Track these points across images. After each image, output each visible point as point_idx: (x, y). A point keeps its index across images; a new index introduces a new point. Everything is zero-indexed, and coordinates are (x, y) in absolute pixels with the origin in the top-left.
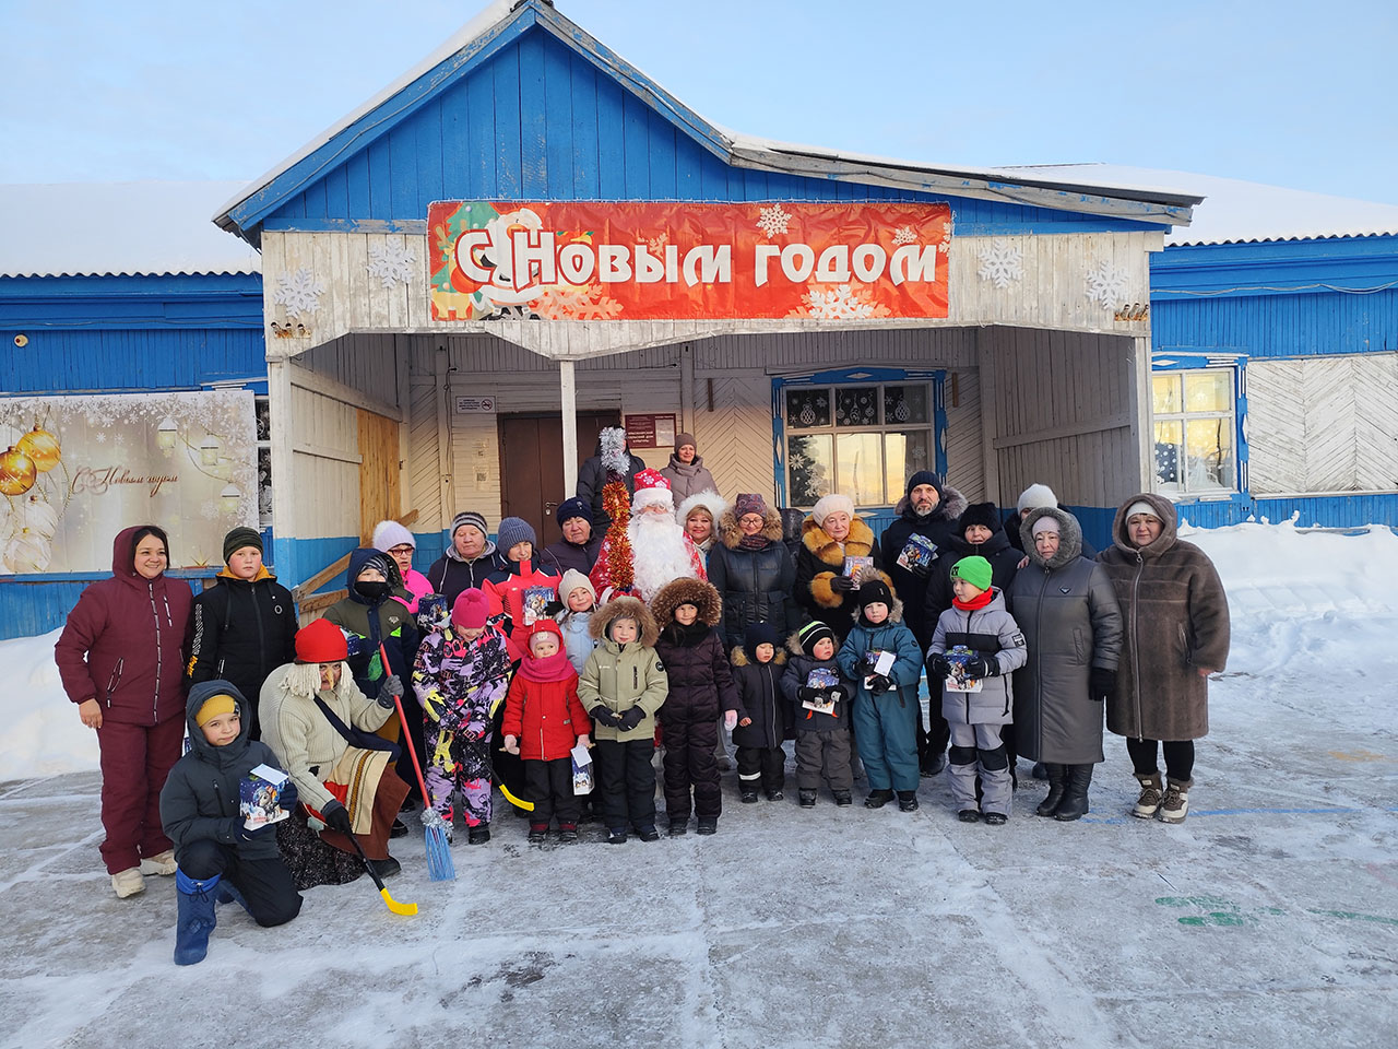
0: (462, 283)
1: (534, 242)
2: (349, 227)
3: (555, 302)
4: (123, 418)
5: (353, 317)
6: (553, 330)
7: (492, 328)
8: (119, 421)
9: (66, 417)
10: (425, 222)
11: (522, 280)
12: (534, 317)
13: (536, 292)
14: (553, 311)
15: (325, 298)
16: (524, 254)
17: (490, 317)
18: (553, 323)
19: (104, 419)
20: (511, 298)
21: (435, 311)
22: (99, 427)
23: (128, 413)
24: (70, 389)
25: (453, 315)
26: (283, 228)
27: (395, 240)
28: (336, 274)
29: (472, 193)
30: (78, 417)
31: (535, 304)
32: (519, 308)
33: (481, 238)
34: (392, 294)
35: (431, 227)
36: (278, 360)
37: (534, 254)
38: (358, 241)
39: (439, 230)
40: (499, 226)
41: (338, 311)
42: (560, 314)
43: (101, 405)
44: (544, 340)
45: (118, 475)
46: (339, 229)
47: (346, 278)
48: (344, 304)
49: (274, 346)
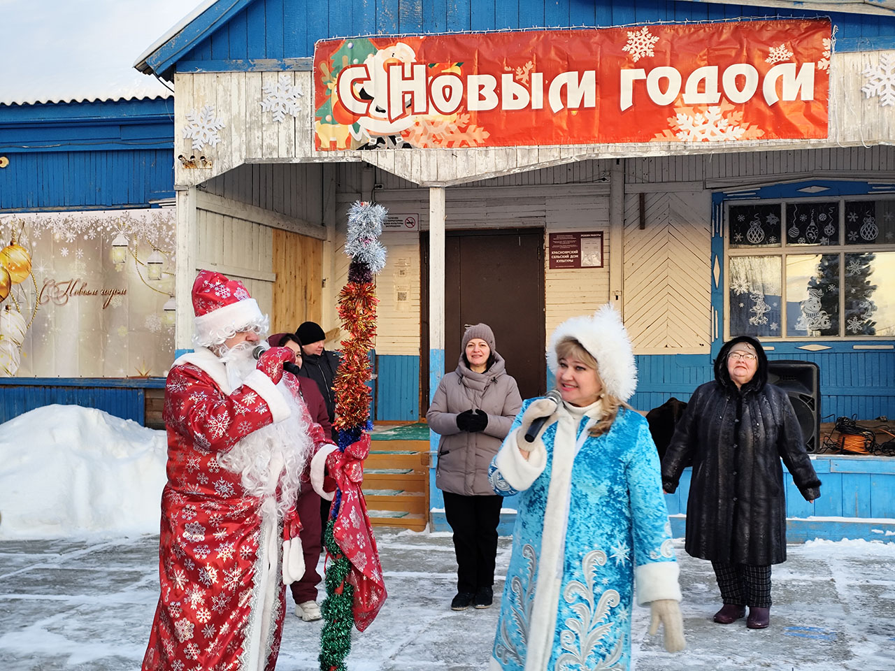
0: (343, 115)
1: (408, 74)
2: (247, 67)
3: (425, 131)
4: (83, 234)
5: (248, 149)
6: (424, 158)
7: (368, 157)
8: (80, 237)
9: (37, 233)
10: (312, 59)
11: (396, 110)
12: (407, 146)
13: (408, 122)
14: (423, 140)
15: (225, 132)
16: (398, 86)
17: (367, 147)
18: (423, 152)
19: (68, 235)
20: (385, 128)
21: (318, 142)
22: (63, 243)
23: (88, 229)
24: (41, 207)
25: (334, 144)
26: (192, 70)
27: (286, 77)
28: (235, 110)
29: (353, 30)
30: (47, 233)
31: (407, 133)
32: (393, 138)
33: (360, 72)
34: (281, 127)
35: (317, 64)
36: (185, 189)
37: (408, 86)
38: (255, 79)
39: (324, 67)
40: (376, 61)
41: (235, 144)
42: (430, 143)
43: (66, 221)
44: (415, 167)
45: (77, 288)
46: (238, 69)
47: (243, 114)
48: (240, 136)
49: (182, 176)
